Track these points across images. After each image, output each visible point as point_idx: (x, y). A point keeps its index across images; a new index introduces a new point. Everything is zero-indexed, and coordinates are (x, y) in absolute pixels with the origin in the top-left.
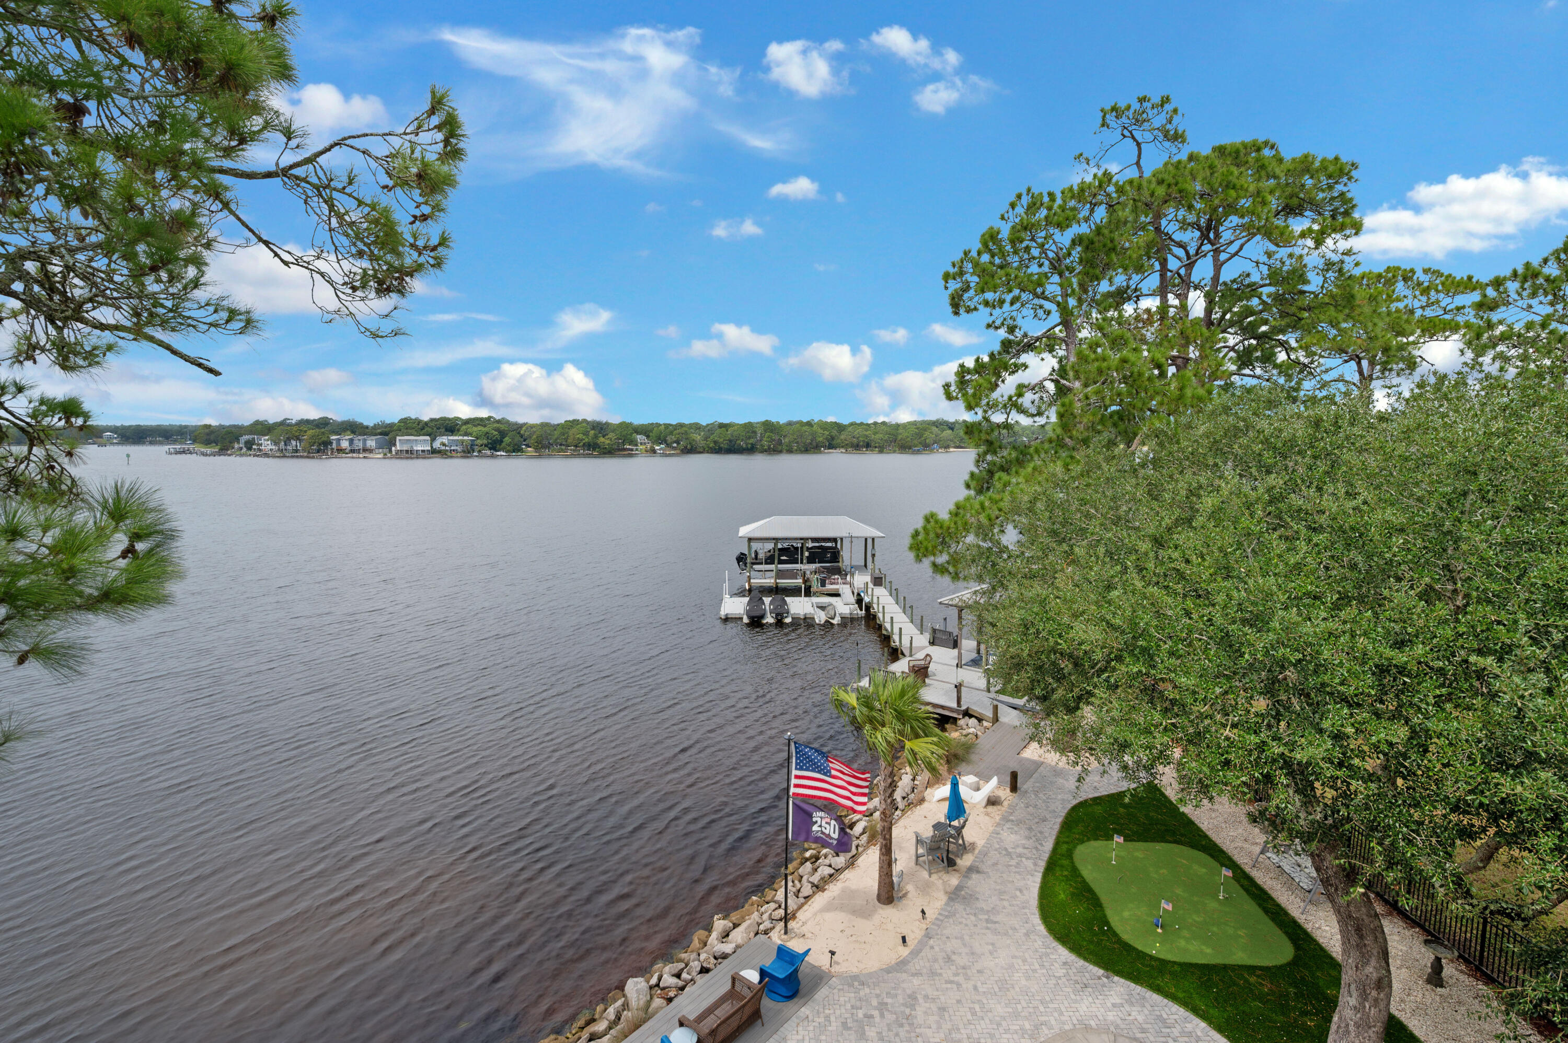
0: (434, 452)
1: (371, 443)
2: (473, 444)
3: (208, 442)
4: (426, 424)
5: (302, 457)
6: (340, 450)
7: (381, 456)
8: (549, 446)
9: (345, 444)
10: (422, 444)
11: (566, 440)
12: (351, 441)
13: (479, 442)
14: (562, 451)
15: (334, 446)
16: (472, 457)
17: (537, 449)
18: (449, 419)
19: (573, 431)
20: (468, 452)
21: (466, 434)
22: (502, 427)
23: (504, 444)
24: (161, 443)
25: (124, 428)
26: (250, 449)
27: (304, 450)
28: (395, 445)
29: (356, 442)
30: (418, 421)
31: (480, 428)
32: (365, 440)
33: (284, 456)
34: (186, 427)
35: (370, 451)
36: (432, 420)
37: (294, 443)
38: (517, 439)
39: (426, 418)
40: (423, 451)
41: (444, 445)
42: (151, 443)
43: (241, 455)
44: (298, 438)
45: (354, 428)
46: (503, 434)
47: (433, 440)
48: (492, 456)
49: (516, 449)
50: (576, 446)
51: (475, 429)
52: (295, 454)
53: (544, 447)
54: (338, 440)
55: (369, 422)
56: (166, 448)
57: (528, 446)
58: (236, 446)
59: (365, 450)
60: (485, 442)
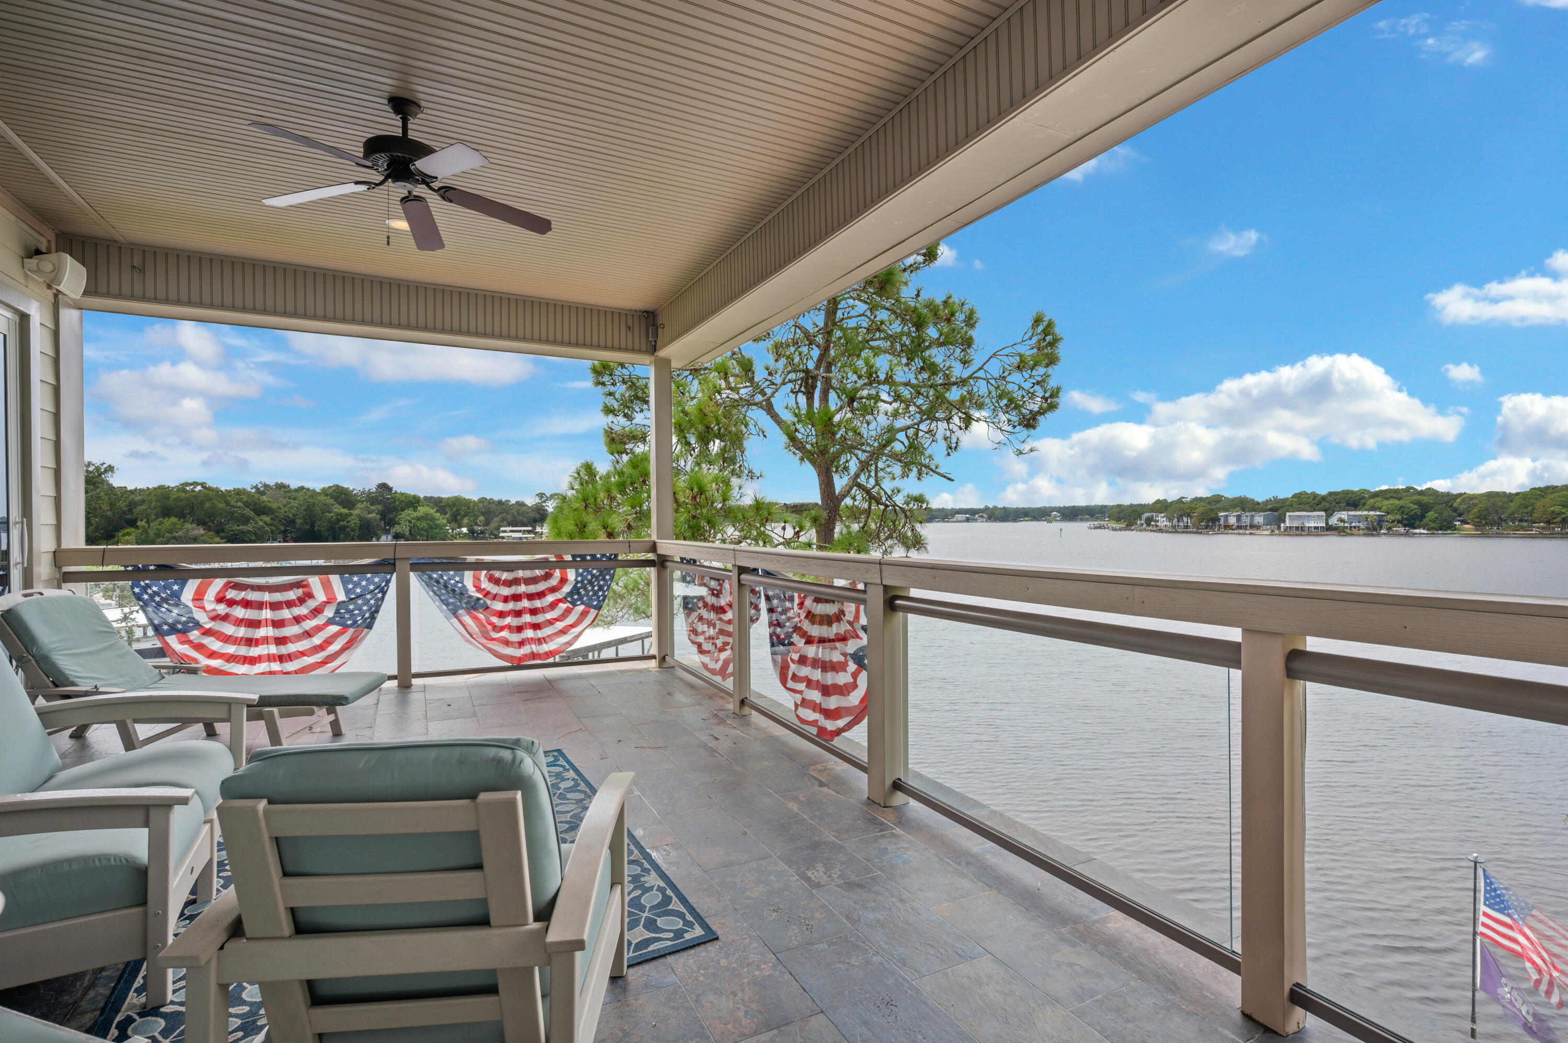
0: (1329, 529)
1: (1259, 519)
2: (1380, 521)
3: (1118, 520)
4: (1324, 498)
5: (1190, 532)
6: (1227, 527)
7: (1268, 532)
8: (1499, 522)
9: (1232, 520)
10: (1315, 520)
11: (1531, 514)
12: (1239, 518)
13: (1390, 517)
14: (1522, 528)
15: (1222, 522)
16: (1379, 535)
17: (1478, 526)
18: (1353, 492)
19: (1547, 500)
20: (1373, 529)
21: (1373, 508)
22: (1425, 499)
23: (1426, 520)
24: (1087, 520)
25: (1065, 508)
26: (1149, 525)
27: (1194, 526)
28: (1284, 521)
29: (1243, 518)
30: (1315, 496)
31: (1392, 501)
32: (1252, 517)
33: (1176, 532)
34: (1106, 506)
35: (1258, 527)
36: (1331, 494)
37: (1185, 519)
38: (1447, 513)
39: (1323, 492)
40: (1316, 528)
41: (1342, 521)
42: (1081, 520)
43: (1141, 530)
44: (1189, 515)
45: (1244, 504)
46: (1425, 508)
47: (1329, 516)
48: (1407, 534)
49: (1444, 526)
50: (1548, 522)
51: (1386, 502)
52: (1186, 530)
53: (1492, 524)
54: (1226, 517)
55: (1260, 498)
56: (1088, 524)
57: (1464, 522)
58: (1139, 522)
59: (1252, 526)
60: (1399, 517)
